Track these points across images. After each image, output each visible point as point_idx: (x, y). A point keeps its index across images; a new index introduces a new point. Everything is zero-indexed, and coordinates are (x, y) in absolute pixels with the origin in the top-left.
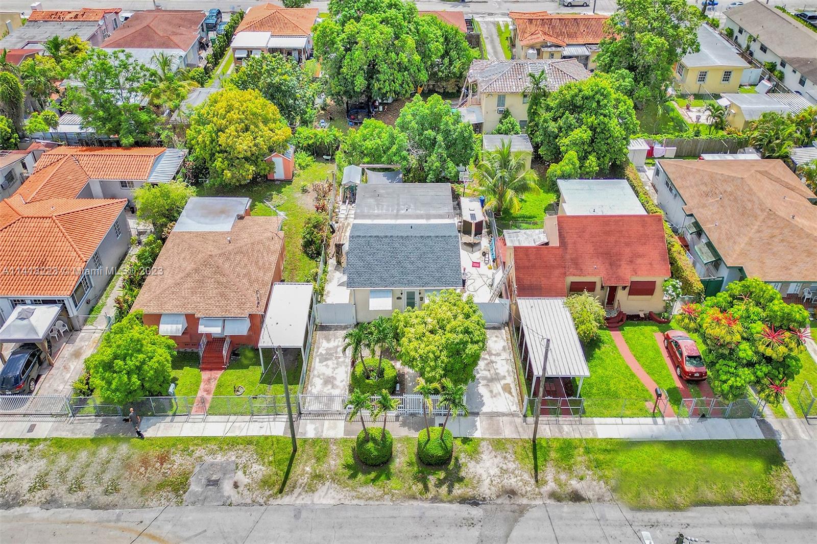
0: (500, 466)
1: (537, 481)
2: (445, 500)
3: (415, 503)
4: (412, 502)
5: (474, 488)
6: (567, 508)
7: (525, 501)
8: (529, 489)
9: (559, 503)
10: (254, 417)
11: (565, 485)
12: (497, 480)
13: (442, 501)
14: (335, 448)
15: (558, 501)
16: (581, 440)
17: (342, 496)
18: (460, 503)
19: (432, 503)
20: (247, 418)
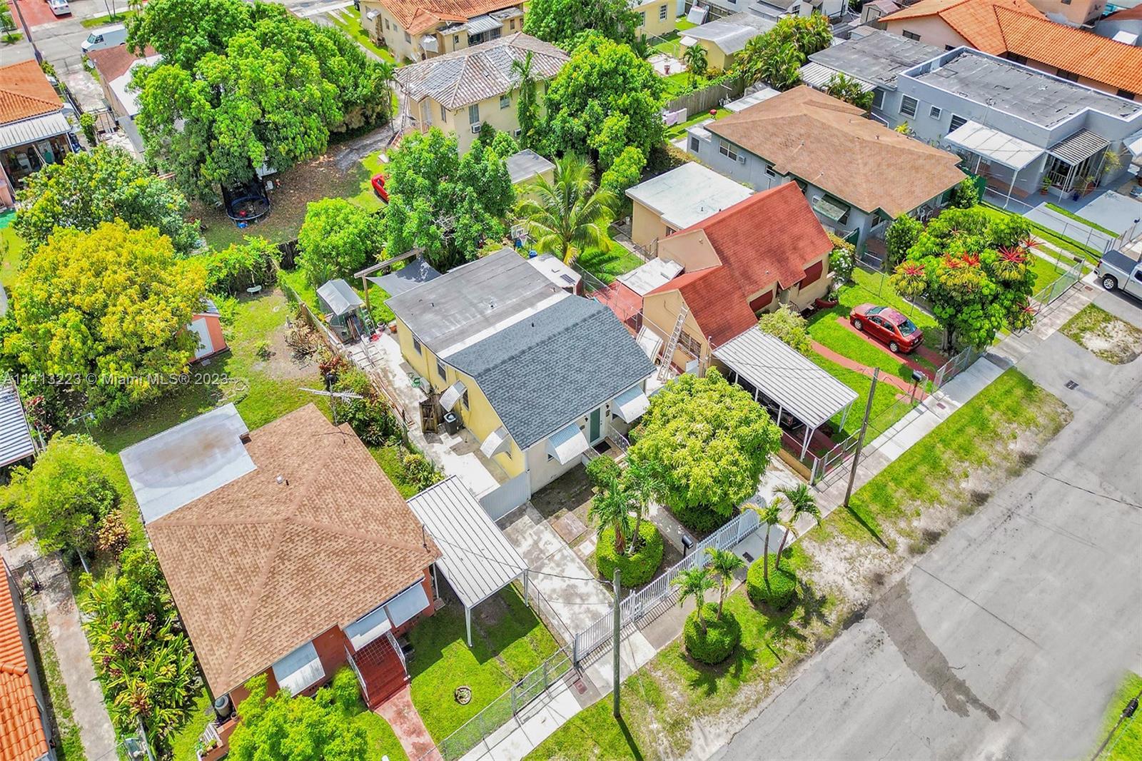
0: (843, 557)
1: (887, 547)
2: (830, 637)
3: (807, 665)
4: (802, 668)
5: (842, 601)
6: (936, 554)
7: (896, 578)
8: (888, 561)
9: (925, 555)
10: (520, 714)
11: (912, 532)
12: (853, 575)
13: (829, 641)
14: (659, 673)
15: (922, 553)
16: (882, 474)
17: (725, 726)
18: (847, 629)
19: (822, 651)
20: (512, 723)
